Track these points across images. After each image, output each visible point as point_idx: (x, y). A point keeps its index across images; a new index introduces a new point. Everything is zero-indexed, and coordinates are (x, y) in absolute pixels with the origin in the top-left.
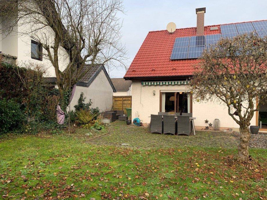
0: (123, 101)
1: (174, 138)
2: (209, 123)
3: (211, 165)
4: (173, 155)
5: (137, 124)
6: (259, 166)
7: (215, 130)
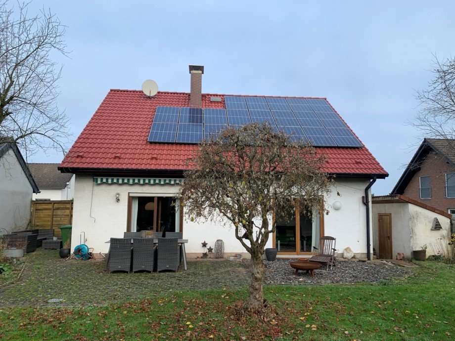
0: (54, 210)
1: (152, 279)
2: (208, 247)
3: (210, 323)
4: (148, 312)
5: (82, 256)
6: (277, 314)
7: (217, 258)
